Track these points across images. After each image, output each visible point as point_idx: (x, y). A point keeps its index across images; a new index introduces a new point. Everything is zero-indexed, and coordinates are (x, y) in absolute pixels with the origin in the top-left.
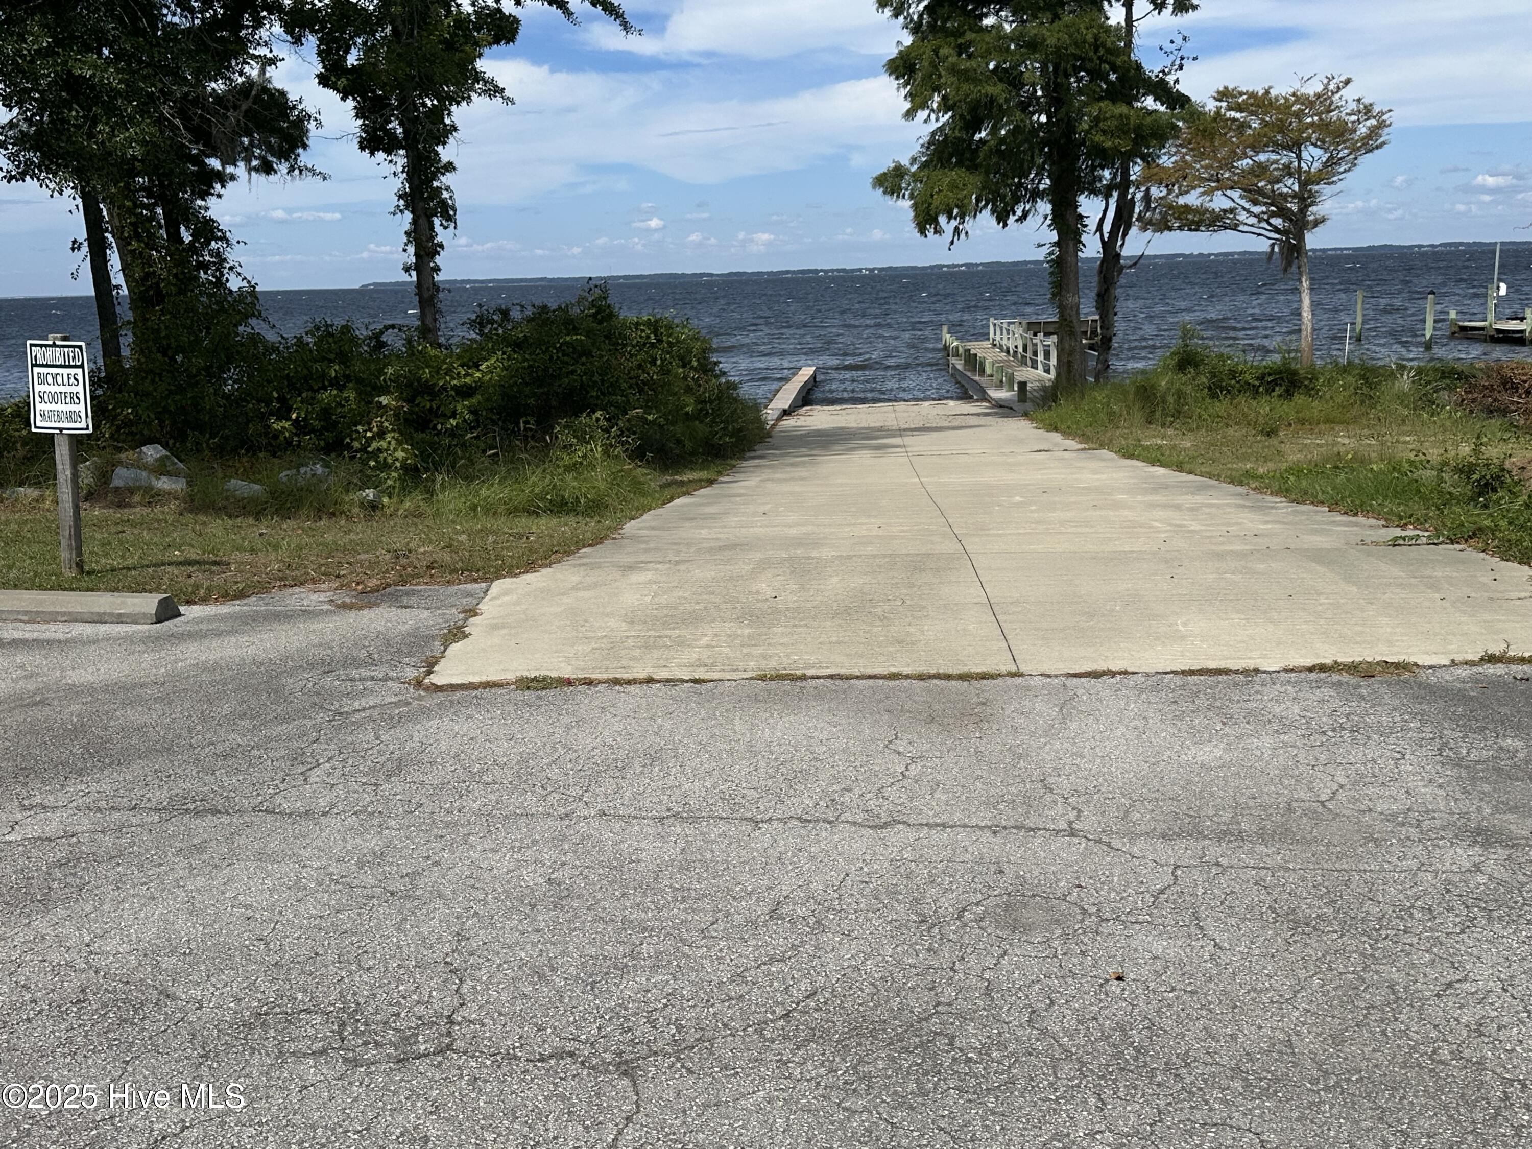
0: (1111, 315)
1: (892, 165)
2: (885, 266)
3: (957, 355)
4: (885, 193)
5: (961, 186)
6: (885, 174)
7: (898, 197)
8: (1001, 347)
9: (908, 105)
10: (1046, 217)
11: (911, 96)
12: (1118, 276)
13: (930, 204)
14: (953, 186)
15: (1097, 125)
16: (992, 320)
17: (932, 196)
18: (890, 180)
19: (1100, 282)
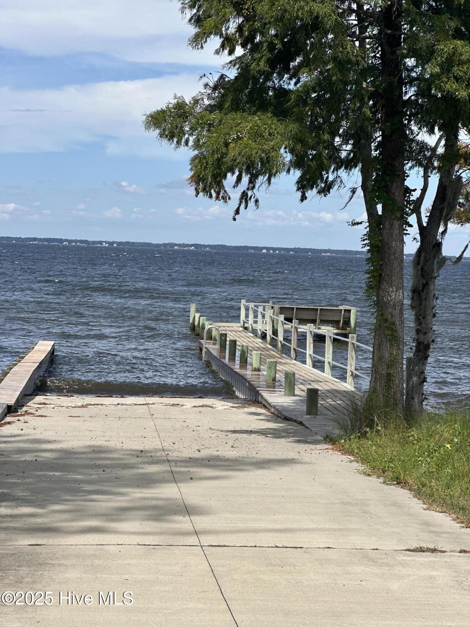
0: (429, 317)
1: (174, 101)
2: (124, 240)
3: (210, 337)
4: (161, 135)
5: (266, 134)
6: (163, 111)
7: (179, 143)
8: (254, 331)
9: (193, 30)
10: (354, 191)
11: (197, 20)
12: (439, 269)
13: (224, 155)
14: (256, 135)
15: (449, 71)
16: (243, 302)
17: (227, 145)
18: (170, 120)
19: (416, 276)
